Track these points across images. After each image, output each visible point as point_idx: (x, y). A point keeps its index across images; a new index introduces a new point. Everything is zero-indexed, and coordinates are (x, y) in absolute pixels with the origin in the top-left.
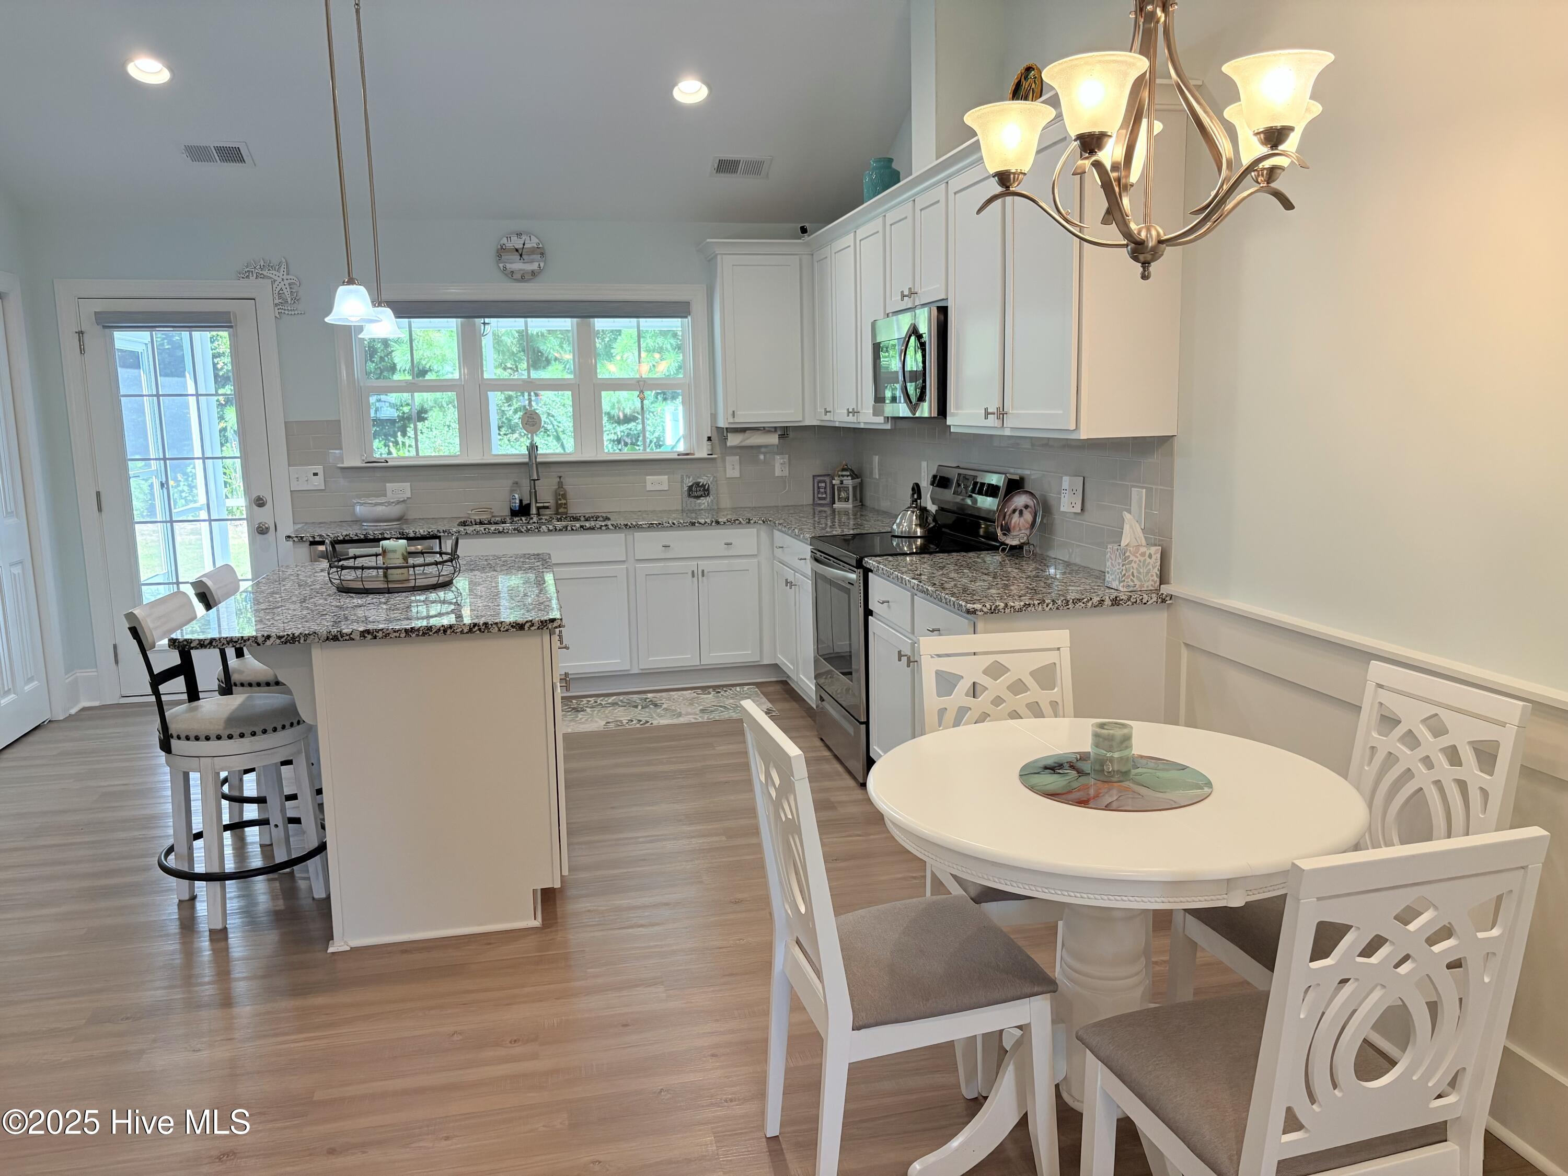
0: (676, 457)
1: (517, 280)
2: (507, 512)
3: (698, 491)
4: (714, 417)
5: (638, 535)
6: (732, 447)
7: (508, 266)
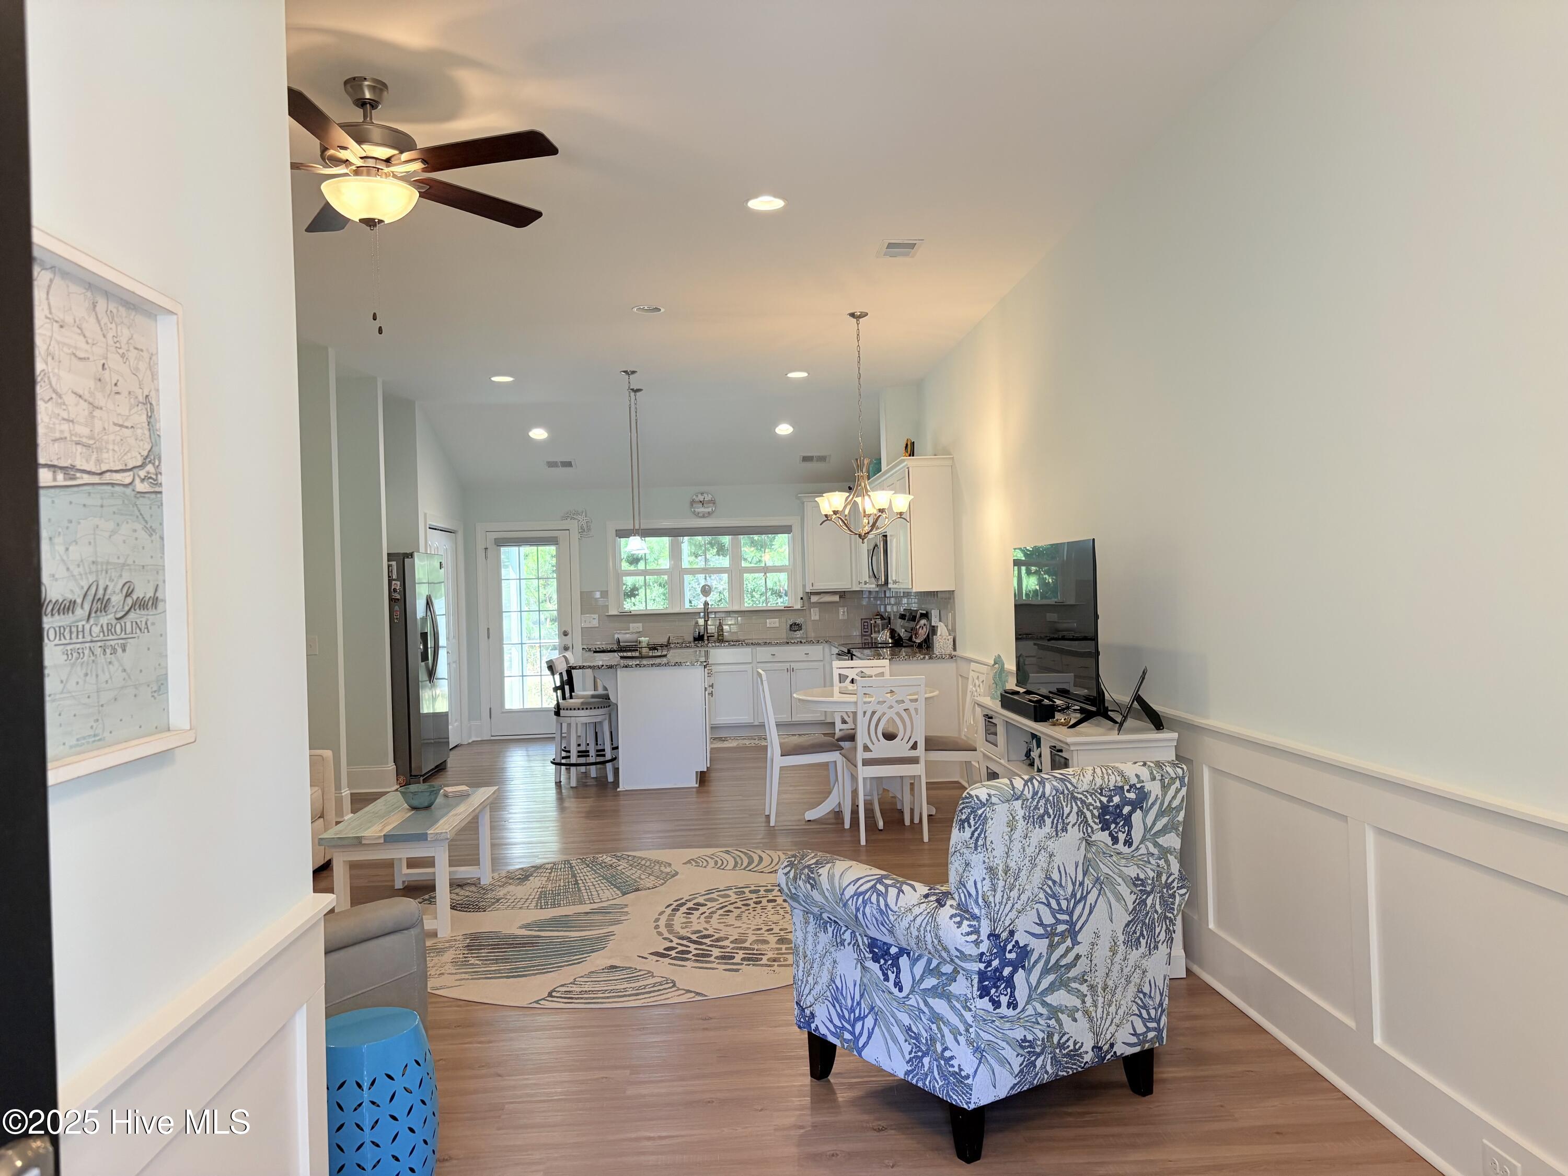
0: (783, 608)
1: (701, 517)
2: (692, 639)
3: (795, 627)
4: (804, 586)
5: (759, 649)
6: (813, 603)
7: (696, 510)
